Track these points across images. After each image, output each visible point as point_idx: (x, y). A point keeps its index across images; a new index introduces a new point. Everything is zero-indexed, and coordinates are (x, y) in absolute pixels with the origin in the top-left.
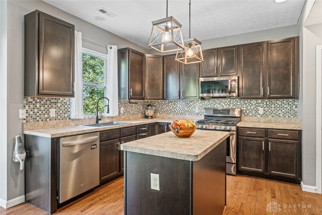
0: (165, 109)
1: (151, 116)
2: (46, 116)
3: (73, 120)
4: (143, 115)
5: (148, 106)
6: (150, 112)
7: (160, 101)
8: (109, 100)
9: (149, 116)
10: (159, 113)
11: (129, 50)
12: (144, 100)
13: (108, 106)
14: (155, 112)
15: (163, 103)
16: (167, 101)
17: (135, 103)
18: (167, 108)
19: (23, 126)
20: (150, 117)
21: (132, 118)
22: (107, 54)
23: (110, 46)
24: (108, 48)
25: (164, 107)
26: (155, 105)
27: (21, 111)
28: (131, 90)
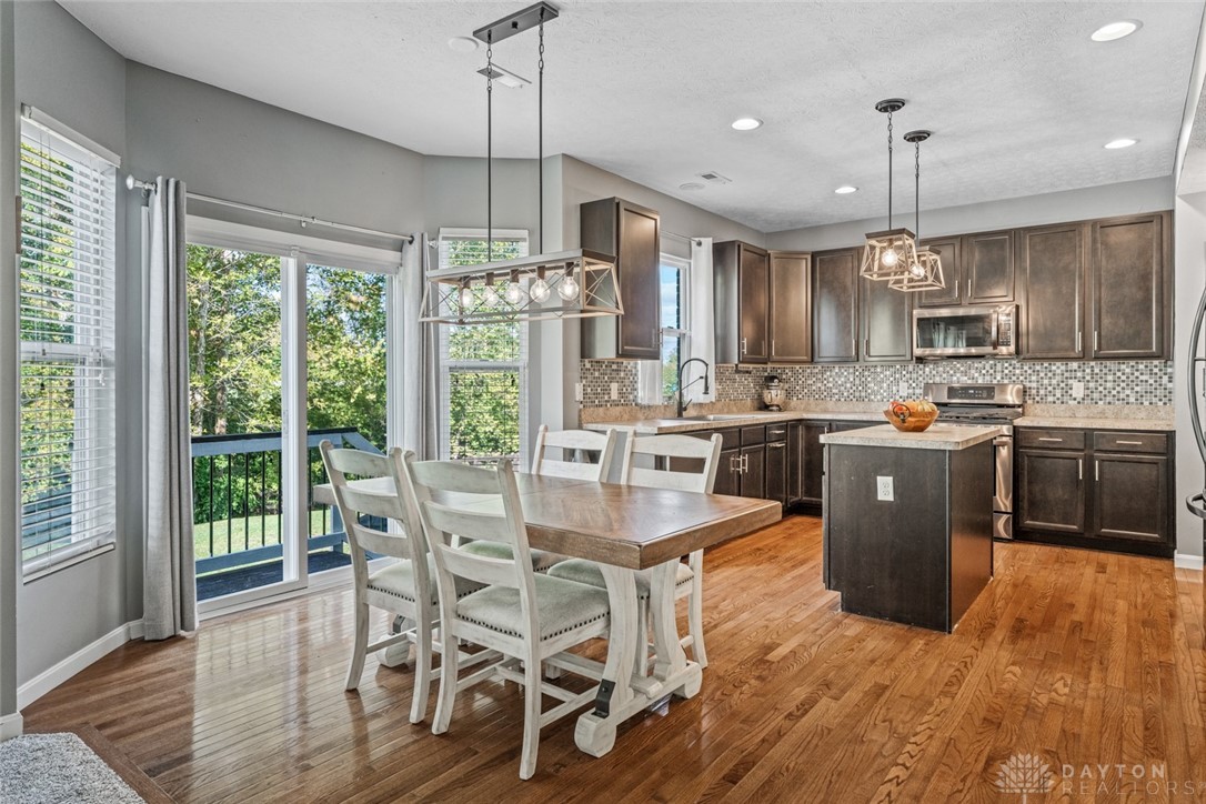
0: (814, 388)
1: (778, 406)
2: (606, 398)
3: (642, 407)
4: (756, 404)
5: (772, 378)
6: (774, 395)
7: (798, 367)
8: (707, 365)
9: (772, 406)
10: (795, 399)
11: (739, 246)
12: (766, 363)
13: (707, 377)
14: (789, 394)
15: (809, 371)
16: (820, 367)
17: (747, 372)
18: (819, 385)
19: (580, 416)
20: (774, 408)
21: (735, 409)
22: (690, 257)
23: (697, 239)
24: (694, 244)
25: (809, 382)
26: (784, 376)
27: (577, 385)
28: (745, 341)
